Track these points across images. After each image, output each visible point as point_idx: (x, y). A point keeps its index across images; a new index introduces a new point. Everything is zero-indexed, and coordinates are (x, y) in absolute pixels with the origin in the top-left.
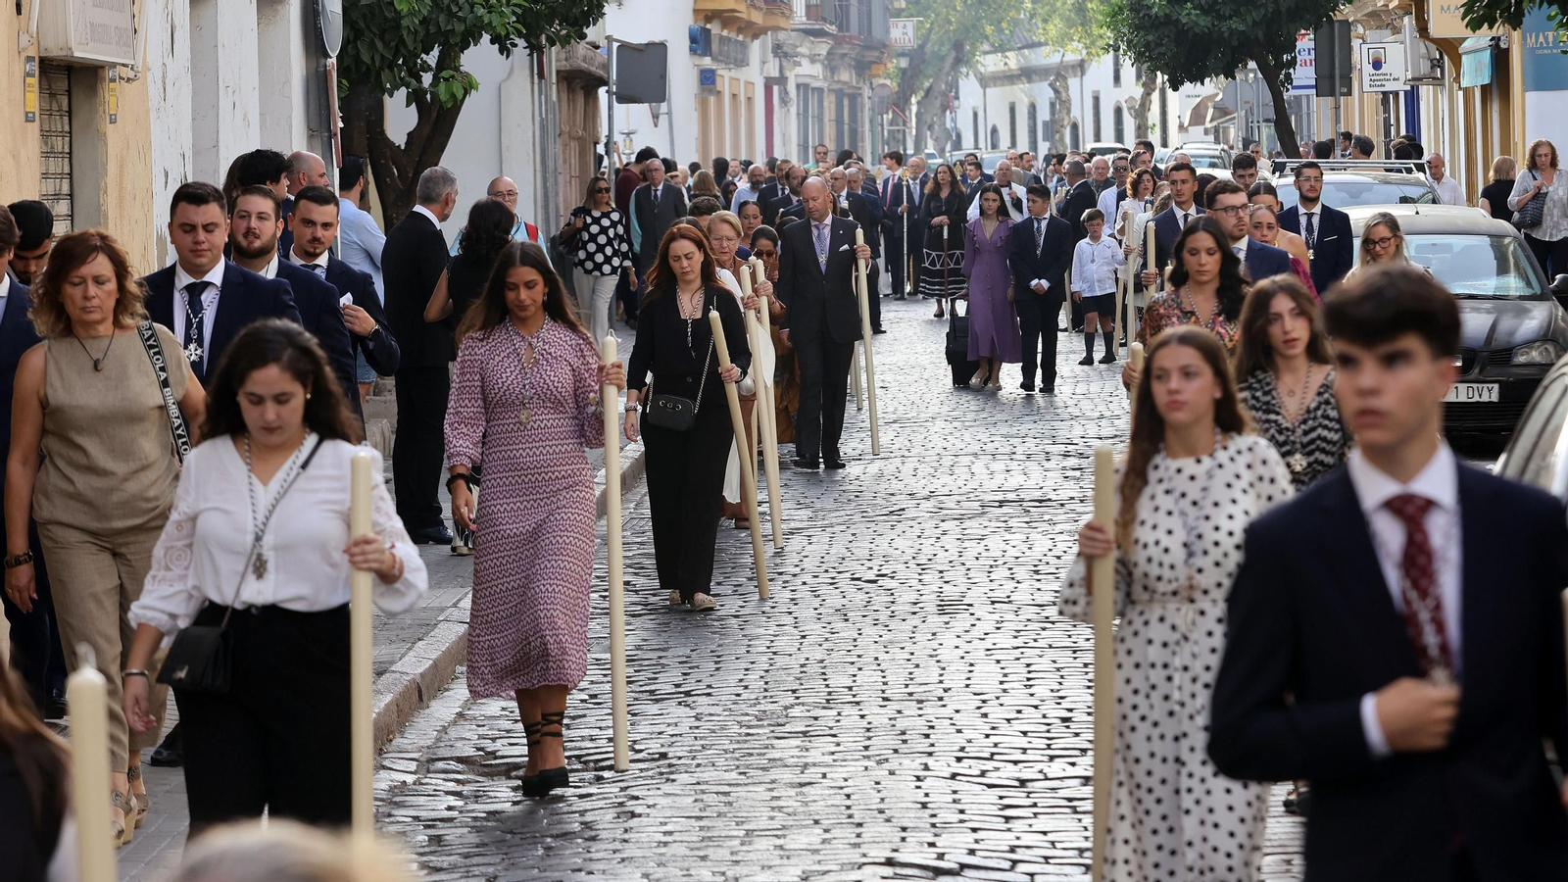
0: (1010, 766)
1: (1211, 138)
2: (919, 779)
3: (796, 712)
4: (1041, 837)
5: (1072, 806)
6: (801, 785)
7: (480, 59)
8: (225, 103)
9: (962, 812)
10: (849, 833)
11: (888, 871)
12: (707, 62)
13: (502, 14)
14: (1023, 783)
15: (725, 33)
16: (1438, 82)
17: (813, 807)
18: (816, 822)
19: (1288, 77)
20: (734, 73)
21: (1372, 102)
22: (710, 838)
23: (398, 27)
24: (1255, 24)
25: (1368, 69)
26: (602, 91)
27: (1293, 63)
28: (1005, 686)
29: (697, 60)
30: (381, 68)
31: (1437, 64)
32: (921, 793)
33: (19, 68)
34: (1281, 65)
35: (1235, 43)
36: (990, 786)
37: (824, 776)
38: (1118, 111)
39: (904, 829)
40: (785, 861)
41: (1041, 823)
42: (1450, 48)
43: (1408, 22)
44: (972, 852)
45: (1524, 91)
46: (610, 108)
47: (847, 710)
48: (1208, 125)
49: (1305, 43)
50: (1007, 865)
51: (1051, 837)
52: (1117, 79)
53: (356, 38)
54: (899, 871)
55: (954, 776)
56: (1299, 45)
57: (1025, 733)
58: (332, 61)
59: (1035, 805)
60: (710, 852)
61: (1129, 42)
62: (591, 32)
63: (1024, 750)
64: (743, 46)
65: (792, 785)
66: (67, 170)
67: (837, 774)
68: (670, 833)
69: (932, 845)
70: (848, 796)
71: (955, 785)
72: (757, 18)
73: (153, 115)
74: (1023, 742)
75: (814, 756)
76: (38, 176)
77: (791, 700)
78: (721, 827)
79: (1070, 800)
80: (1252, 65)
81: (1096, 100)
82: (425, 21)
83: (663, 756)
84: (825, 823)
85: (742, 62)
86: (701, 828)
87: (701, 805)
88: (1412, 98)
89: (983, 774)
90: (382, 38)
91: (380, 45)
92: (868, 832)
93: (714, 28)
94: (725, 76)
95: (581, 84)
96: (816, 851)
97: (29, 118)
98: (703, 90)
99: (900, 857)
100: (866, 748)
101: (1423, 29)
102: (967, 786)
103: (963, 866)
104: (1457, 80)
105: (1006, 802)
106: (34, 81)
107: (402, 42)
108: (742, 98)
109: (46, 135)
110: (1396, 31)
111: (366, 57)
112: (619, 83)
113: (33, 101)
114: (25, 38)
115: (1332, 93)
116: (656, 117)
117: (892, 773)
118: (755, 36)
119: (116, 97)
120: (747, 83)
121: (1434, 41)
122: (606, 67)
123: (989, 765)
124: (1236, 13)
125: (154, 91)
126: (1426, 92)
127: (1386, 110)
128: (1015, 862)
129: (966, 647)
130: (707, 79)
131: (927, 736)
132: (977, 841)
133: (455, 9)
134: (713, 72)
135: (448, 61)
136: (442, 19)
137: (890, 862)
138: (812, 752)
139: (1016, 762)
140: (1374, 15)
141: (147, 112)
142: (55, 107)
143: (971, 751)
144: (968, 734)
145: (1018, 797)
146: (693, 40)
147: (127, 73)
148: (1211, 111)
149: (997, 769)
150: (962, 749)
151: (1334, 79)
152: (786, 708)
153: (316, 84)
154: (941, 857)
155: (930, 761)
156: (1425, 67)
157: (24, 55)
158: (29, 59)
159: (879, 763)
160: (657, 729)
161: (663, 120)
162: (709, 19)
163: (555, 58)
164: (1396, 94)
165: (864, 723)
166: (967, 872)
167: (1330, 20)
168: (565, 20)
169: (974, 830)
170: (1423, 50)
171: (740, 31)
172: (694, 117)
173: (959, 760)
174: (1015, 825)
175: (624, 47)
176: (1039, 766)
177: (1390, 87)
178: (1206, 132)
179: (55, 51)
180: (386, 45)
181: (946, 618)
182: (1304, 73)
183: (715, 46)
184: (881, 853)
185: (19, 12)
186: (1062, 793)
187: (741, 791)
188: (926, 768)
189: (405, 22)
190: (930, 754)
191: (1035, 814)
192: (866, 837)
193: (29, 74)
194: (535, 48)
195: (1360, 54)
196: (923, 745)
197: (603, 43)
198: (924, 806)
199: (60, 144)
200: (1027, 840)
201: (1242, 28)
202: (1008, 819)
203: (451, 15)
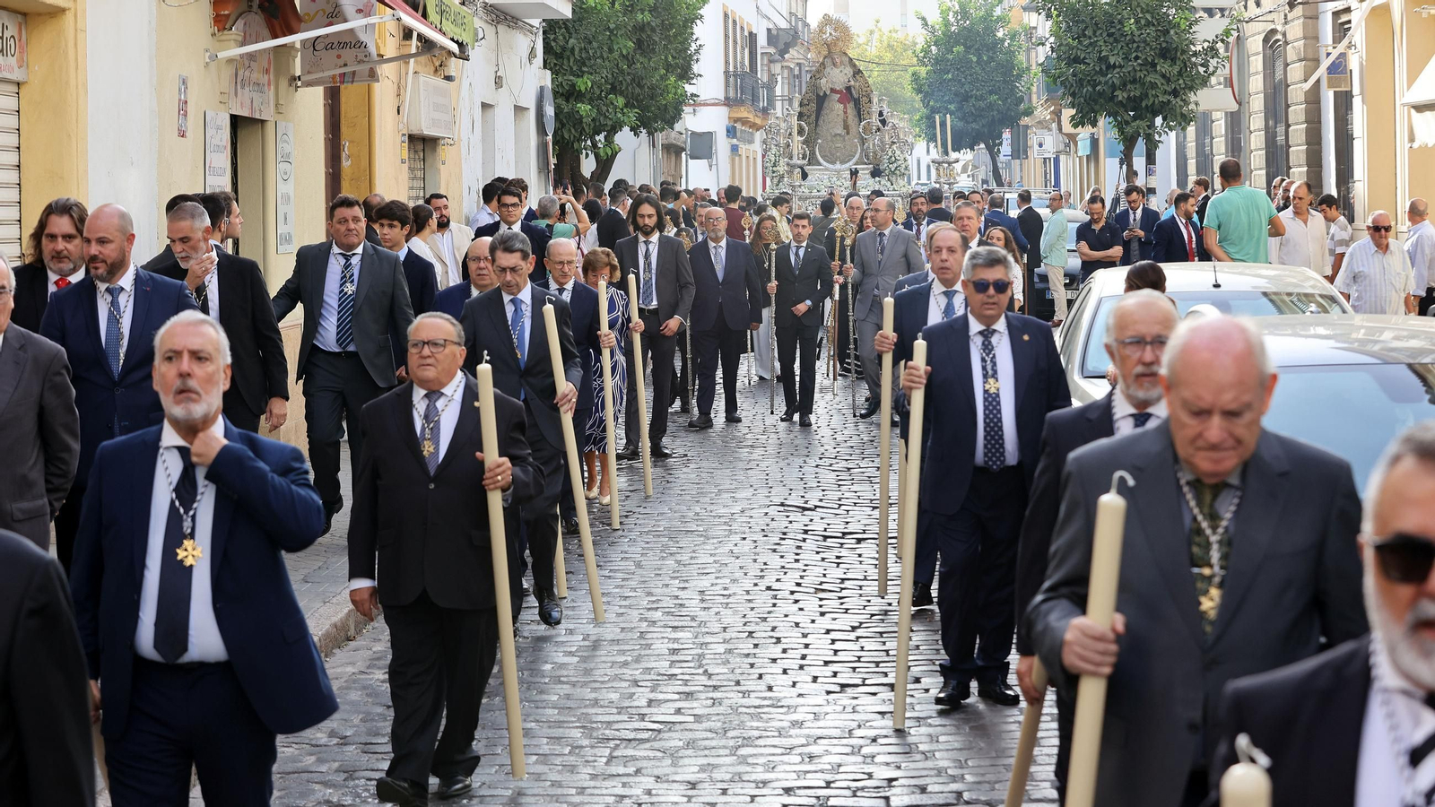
0: (844, 462)
1: (971, 179)
2: (801, 467)
3: (748, 436)
4: (854, 494)
5: (870, 480)
6: (747, 469)
7: (624, 138)
8: (498, 156)
9: (819, 482)
10: (765, 491)
11: (781, 508)
12: (735, 141)
13: (629, 117)
14: (849, 469)
15: (743, 128)
16: (1068, 153)
17: (752, 479)
18: (751, 486)
19: (999, 150)
20: (747, 146)
21: (1039, 163)
22: (702, 493)
23: (581, 122)
24: (983, 126)
25: (1036, 147)
26: (683, 155)
27: (1001, 144)
28: (846, 425)
29: (730, 140)
30: (574, 141)
31: (1067, 145)
32: (801, 473)
33: (399, 139)
34: (995, 145)
35: (974, 134)
36: (833, 471)
37: (758, 465)
38: (929, 166)
39: (791, 490)
40: (735, 504)
41: (854, 488)
42: (1072, 138)
43: (1054, 126)
44: (821, 500)
45: (1105, 158)
46: (687, 161)
47: (772, 436)
48: (969, 173)
49: (1007, 135)
50: (837, 506)
51: (858, 494)
52: (928, 151)
53: (562, 127)
54: (786, 508)
55: (817, 466)
56: (1004, 136)
57: (852, 447)
58: (550, 137)
59: (853, 479)
60: (701, 499)
61: (926, 133)
62: (678, 127)
63: (851, 455)
64: (752, 134)
65: (742, 469)
66: (422, 186)
67: (763, 465)
68: (684, 490)
69: (803, 497)
70: (767, 475)
71: (817, 470)
72: (758, 121)
73: (463, 161)
74: (850, 451)
75: (755, 456)
76: (407, 188)
77: (747, 431)
78: (707, 488)
79: (869, 477)
80: (982, 146)
81: (919, 161)
82: (593, 120)
83: (686, 455)
84: (755, 487)
85: (751, 142)
86: (698, 488)
87: (699, 478)
88: (1057, 160)
89: (831, 465)
90: (574, 127)
91: (573, 131)
92: (774, 491)
93: (738, 126)
94: (743, 148)
95: (673, 150)
96: (750, 499)
97: (403, 162)
98: (732, 155)
99: (787, 502)
100: (779, 453)
101: (1060, 129)
102: (823, 471)
103: (816, 507)
104: (1076, 152)
105: (839, 478)
106: (406, 145)
107: (583, 129)
108: (751, 158)
109: (411, 169)
110: (1050, 130)
111: (567, 136)
112: (691, 150)
113: (405, 154)
114: (401, 126)
115: (1019, 158)
116: (711, 166)
117: (789, 464)
118: (758, 130)
119: (444, 152)
120: (753, 151)
121: (1064, 134)
122: (685, 143)
123: (834, 461)
124: (975, 121)
125: (464, 151)
126: (1063, 158)
127: (1045, 167)
128: (840, 505)
129: (830, 408)
130: (734, 149)
131: (807, 448)
132: (823, 495)
133: (607, 114)
134: (737, 146)
135: (609, 140)
136: (602, 118)
137: (782, 505)
138: (754, 455)
139: (847, 460)
140: (1040, 122)
141: (461, 160)
142: (417, 157)
143: (827, 455)
144: (826, 447)
145: (844, 476)
146: (728, 131)
147: (451, 142)
148: (970, 167)
149: (838, 463)
150: (823, 454)
151: (1020, 151)
152: (744, 435)
153: (542, 148)
154: (806, 502)
155: (807, 459)
156: (1062, 147)
157: (401, 133)
158: (404, 135)
159: (783, 460)
160: (684, 443)
161: (714, 168)
162: (735, 122)
163: (660, 137)
164: (1050, 159)
165: (779, 442)
166: (818, 509)
167: (1018, 124)
168: (663, 120)
169: (823, 490)
170: (1061, 139)
171: (750, 127)
172: (729, 166)
173: (821, 458)
174: (843, 488)
175: (693, 133)
176: (857, 462)
177: (1046, 155)
178: (969, 176)
179: (415, 132)
180: (576, 131)
181: (823, 395)
182: (1006, 149)
183: (738, 134)
184: (778, 501)
185: (399, 113)
186: (866, 474)
187: (719, 472)
188: (805, 462)
189: (584, 120)
190: (808, 456)
191: (852, 484)
192: (773, 493)
193: (403, 142)
194: (650, 134)
195: (1033, 140)
196: (805, 452)
197: (684, 132)
198: (802, 479)
199: (419, 174)
200: (847, 495)
201: (977, 127)
202: (839, 485)
203: (606, 117)
